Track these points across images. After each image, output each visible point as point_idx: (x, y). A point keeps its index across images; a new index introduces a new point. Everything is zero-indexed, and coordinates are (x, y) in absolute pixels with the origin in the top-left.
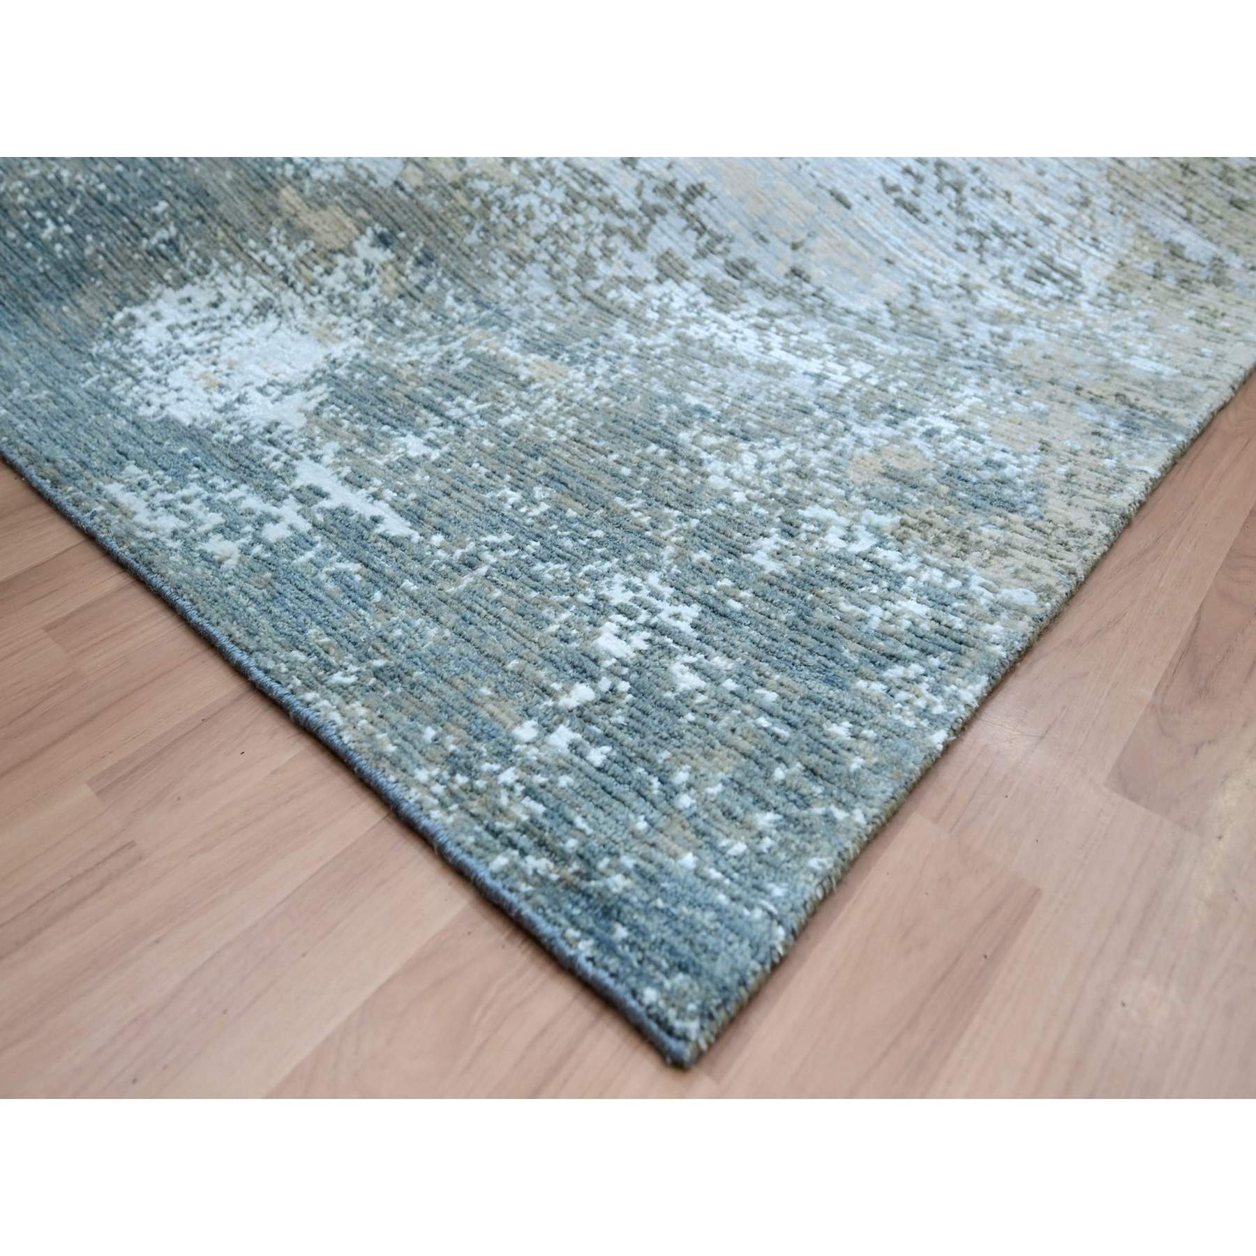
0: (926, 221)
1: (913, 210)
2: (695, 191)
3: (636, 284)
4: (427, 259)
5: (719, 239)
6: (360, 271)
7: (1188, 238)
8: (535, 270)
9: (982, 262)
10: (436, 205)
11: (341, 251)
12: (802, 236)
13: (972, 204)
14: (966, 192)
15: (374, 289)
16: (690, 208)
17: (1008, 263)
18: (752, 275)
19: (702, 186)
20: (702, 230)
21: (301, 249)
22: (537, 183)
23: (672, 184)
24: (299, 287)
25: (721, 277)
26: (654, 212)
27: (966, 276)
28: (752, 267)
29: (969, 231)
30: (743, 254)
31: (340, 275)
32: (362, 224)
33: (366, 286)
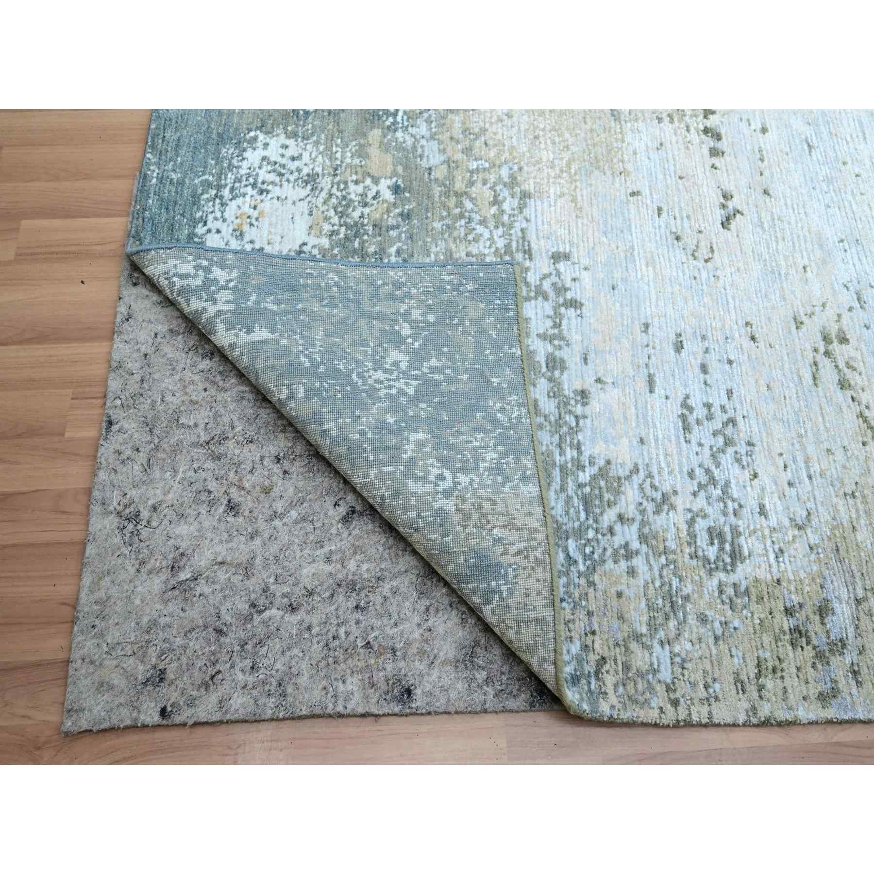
0: (688, 442)
1: (687, 429)
4: (406, 216)
6: (370, 194)
9: (695, 494)
10: (437, 195)
11: (373, 177)
12: (609, 380)
13: (726, 459)
14: (730, 450)
15: (367, 210)
16: (563, 310)
18: (557, 373)
19: (582, 305)
21: (356, 161)
22: (497, 227)
23: (566, 290)
24: (338, 179)
25: (541, 358)
27: (675, 493)
29: (708, 471)
30: (566, 358)
31: (360, 189)
32: (395, 174)
33: (365, 205)
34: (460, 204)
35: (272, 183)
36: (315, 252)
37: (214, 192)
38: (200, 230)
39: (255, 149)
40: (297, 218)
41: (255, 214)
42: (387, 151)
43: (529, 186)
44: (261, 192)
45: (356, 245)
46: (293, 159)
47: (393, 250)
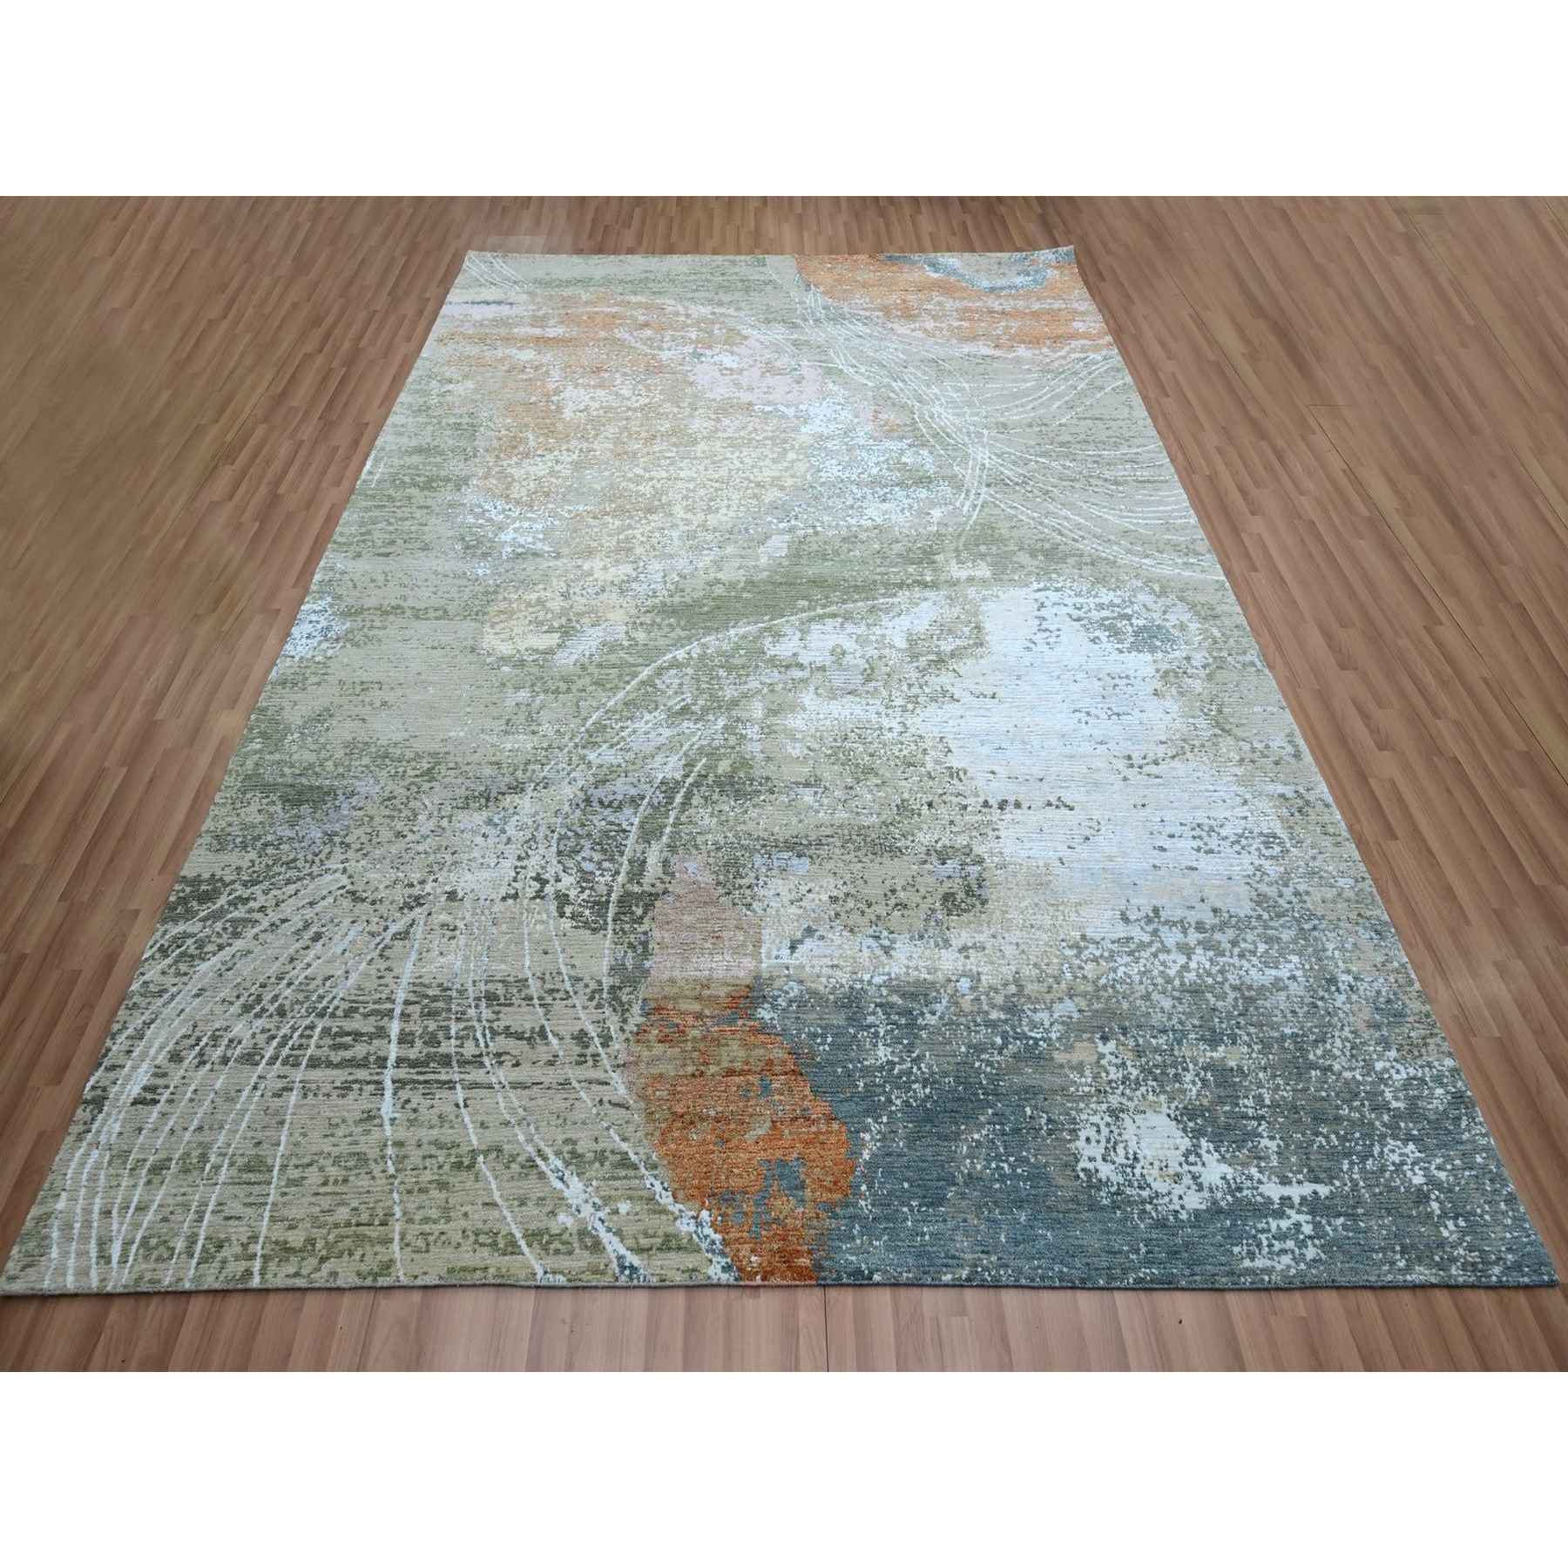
1: (1211, 851)
2: (1156, 910)
3: (1185, 968)
5: (1182, 921)
6: (1115, 1061)
7: (1280, 789)
8: (1155, 996)
11: (1099, 1058)
12: (1200, 895)
13: (1224, 832)
15: (1129, 1063)
16: (1162, 919)
17: (1255, 846)
19: (1154, 906)
20: (1174, 924)
21: (1087, 1073)
23: (1147, 915)
26: (1155, 933)
28: (1202, 923)
30: (1196, 921)
31: (1112, 1070)
32: (1091, 1040)
33: (1124, 1064)
34: (1105, 987)
35: (1125, 1148)
36: (1173, 1106)
37: (1148, 1207)
38: (1184, 1216)
39: (1097, 1171)
40: (1148, 1124)
41: (1157, 1164)
42: (1072, 1047)
43: (1077, 935)
44: (1136, 1159)
45: (1158, 1071)
46: (1098, 1131)
47: (1154, 1041)
